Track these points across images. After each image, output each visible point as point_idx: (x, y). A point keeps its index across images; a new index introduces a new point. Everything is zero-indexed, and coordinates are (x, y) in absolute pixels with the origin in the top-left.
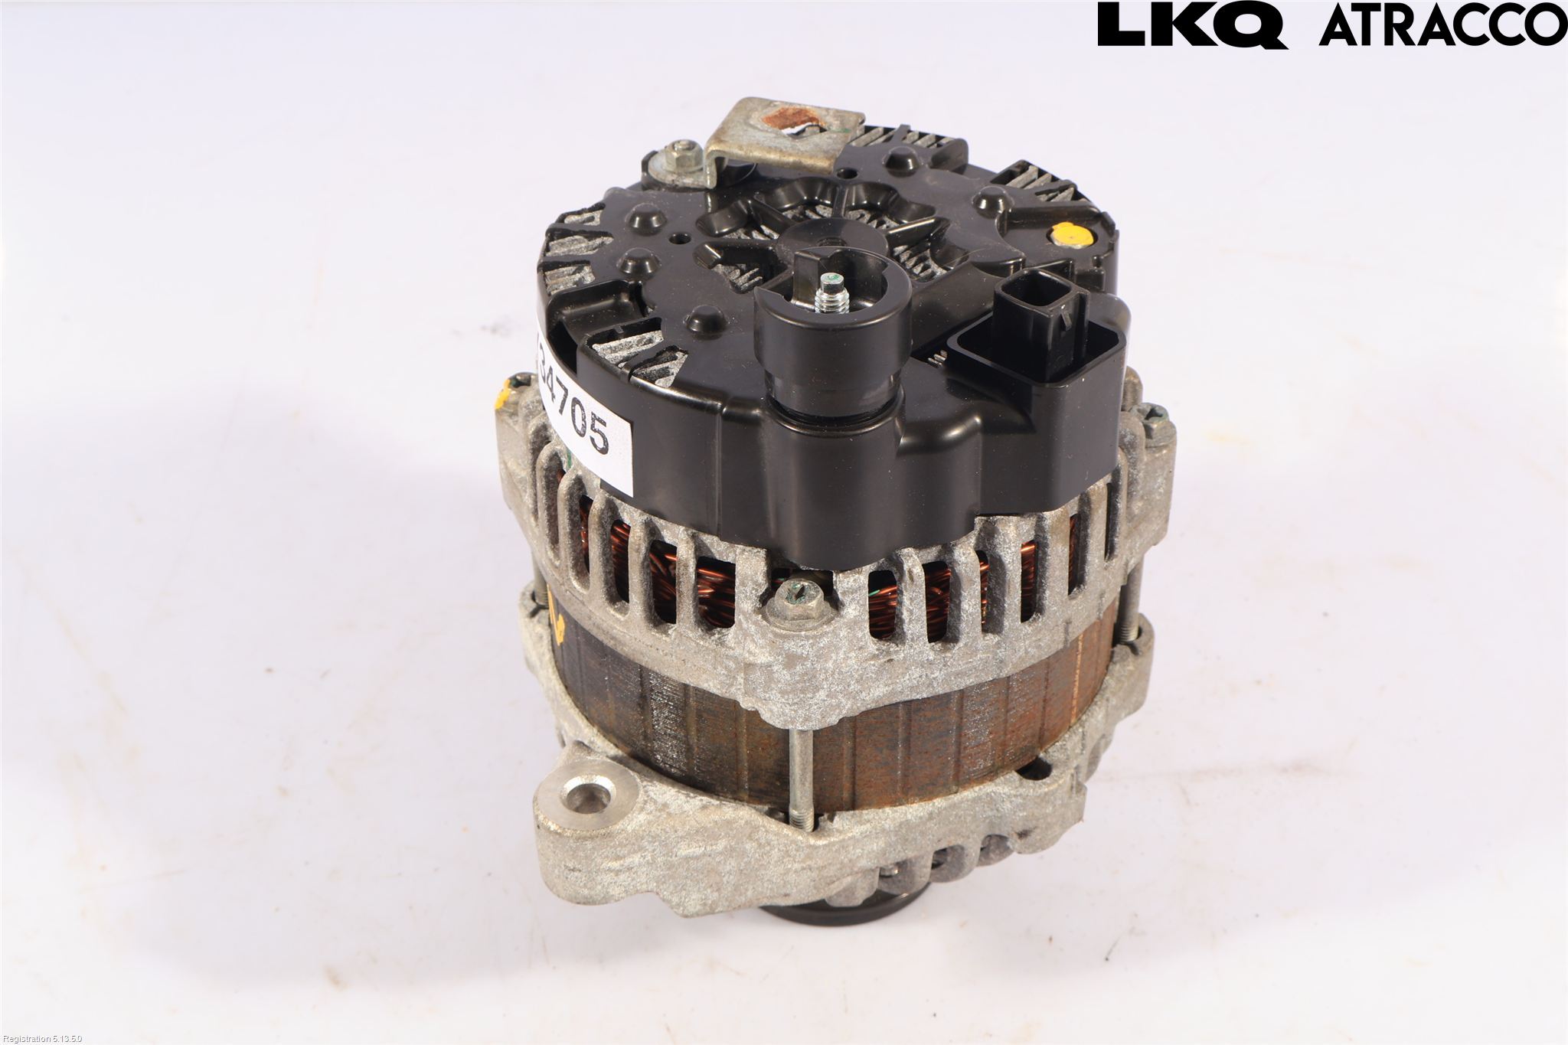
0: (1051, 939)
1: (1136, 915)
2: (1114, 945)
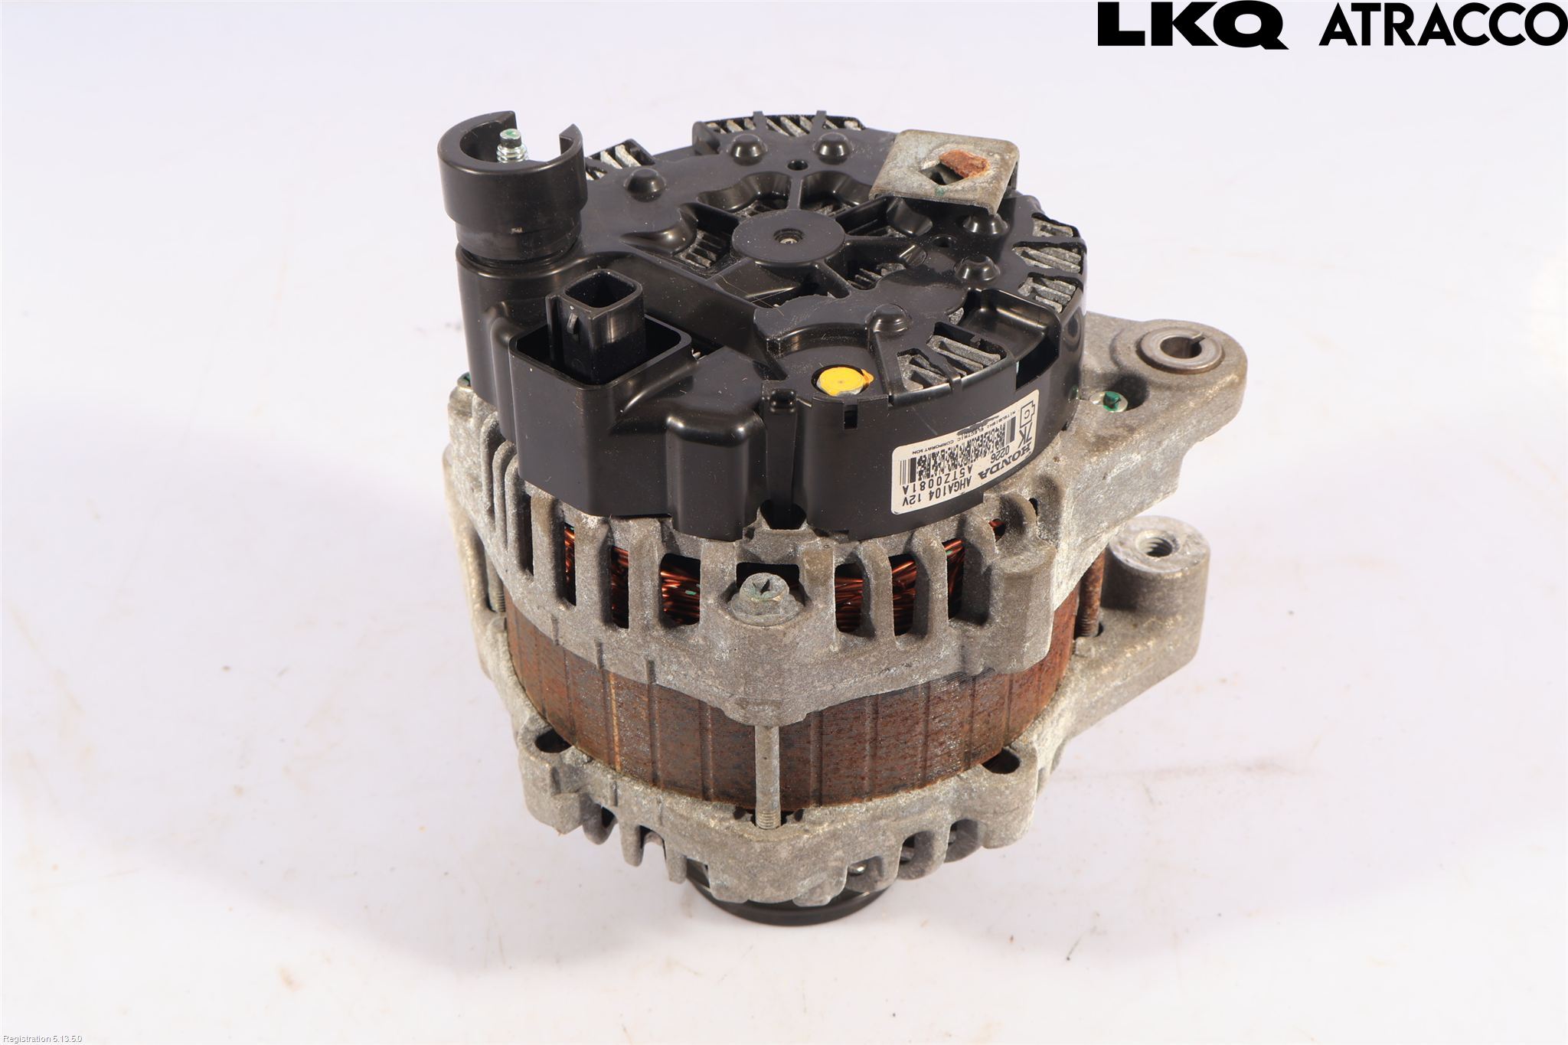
0: (1012, 939)
1: (1098, 915)
2: (1076, 944)
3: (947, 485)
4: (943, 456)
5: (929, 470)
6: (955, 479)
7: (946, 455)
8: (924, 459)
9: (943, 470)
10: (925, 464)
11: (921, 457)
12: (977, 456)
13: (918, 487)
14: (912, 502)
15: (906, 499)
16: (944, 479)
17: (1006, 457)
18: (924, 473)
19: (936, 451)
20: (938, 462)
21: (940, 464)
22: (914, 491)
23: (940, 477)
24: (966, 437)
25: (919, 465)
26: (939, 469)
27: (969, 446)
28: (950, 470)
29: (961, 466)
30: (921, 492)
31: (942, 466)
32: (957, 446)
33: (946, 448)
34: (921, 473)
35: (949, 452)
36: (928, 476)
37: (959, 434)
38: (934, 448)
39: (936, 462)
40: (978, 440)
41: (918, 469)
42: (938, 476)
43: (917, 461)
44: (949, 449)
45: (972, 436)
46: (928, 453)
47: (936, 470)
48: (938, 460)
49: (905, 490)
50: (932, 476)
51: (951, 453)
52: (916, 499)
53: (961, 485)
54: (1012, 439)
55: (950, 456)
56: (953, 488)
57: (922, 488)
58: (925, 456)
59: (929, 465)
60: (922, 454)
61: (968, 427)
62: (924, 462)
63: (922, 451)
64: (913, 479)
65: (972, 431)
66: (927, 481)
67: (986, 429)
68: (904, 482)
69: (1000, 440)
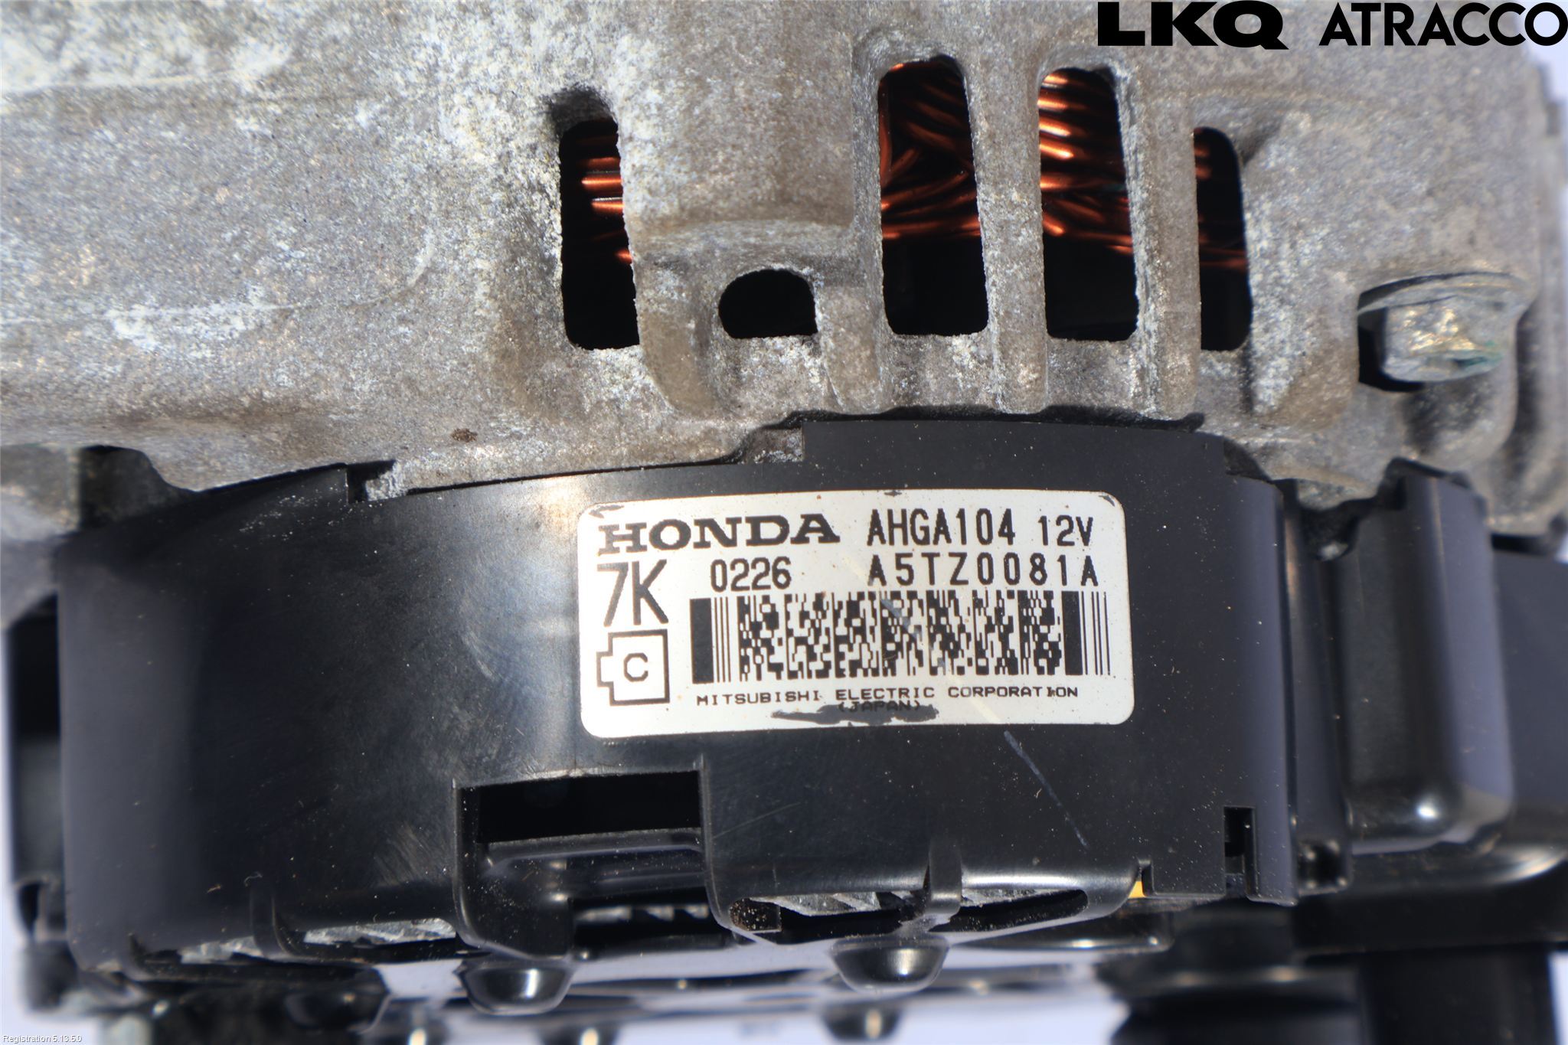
3: (956, 546)
4: (980, 653)
5: (1024, 621)
6: (931, 557)
7: (971, 652)
8: (1043, 662)
9: (978, 603)
10: (1039, 645)
11: (1051, 672)
12: (853, 608)
13: (1052, 568)
14: (1065, 525)
15: (1086, 538)
16: (969, 571)
17: (717, 551)
18: (1038, 612)
19: (1005, 680)
20: (994, 637)
21: (989, 628)
22: (1062, 559)
23: (984, 581)
24: (903, 692)
25: (1054, 646)
26: (991, 612)
27: (890, 658)
28: (952, 594)
29: (912, 595)
30: (1040, 548)
31: (982, 621)
32: (933, 671)
33: (971, 678)
34: (1048, 617)
35: (960, 661)
36: (1024, 599)
37: (931, 712)
38: (1012, 691)
39: (1004, 639)
40: (855, 665)
41: (1056, 632)
42: (992, 589)
43: (1062, 661)
44: (961, 671)
45: (883, 686)
46: (1029, 678)
47: (1000, 611)
48: (998, 646)
49: (1089, 572)
50: (1010, 595)
51: (953, 655)
52: (1054, 532)
53: (906, 523)
54: (700, 611)
55: (957, 645)
56: (932, 523)
57: (1038, 564)
58: (1040, 671)
59: (1024, 638)
60: (1046, 681)
61: (895, 722)
62: (1040, 653)
63: (1050, 692)
64: (1071, 601)
65: (879, 704)
66: (1025, 584)
67: (827, 691)
68: (1095, 597)
69: (756, 627)
